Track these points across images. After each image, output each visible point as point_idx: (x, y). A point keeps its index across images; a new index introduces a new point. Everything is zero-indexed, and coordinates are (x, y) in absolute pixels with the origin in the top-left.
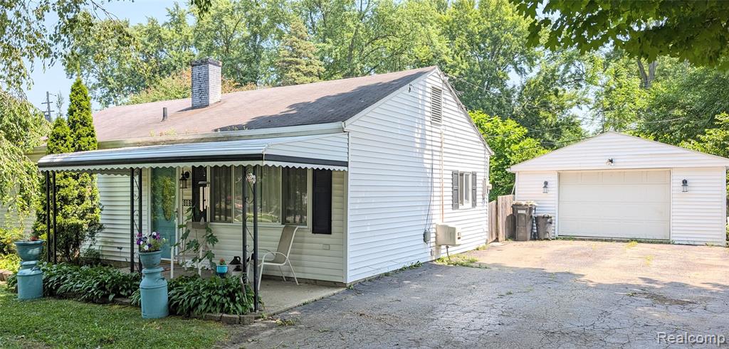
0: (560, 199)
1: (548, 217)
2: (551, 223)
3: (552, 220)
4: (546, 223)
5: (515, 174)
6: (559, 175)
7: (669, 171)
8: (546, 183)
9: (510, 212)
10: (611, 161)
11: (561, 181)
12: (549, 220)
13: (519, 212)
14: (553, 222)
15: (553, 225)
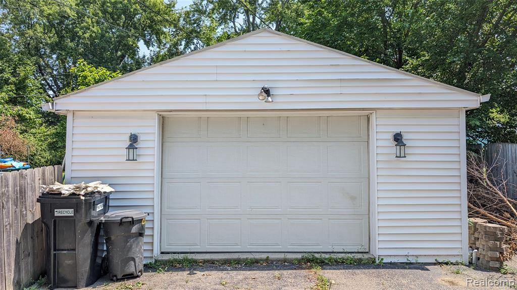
0: (166, 175)
1: (133, 222)
2: (141, 234)
3: (143, 228)
4: (129, 236)
5: (65, 117)
6: (163, 121)
7: (366, 117)
8: (134, 139)
9: (34, 213)
10: (267, 92)
11: (167, 135)
12: (135, 229)
13: (58, 213)
14: (147, 232)
15: (145, 239)
